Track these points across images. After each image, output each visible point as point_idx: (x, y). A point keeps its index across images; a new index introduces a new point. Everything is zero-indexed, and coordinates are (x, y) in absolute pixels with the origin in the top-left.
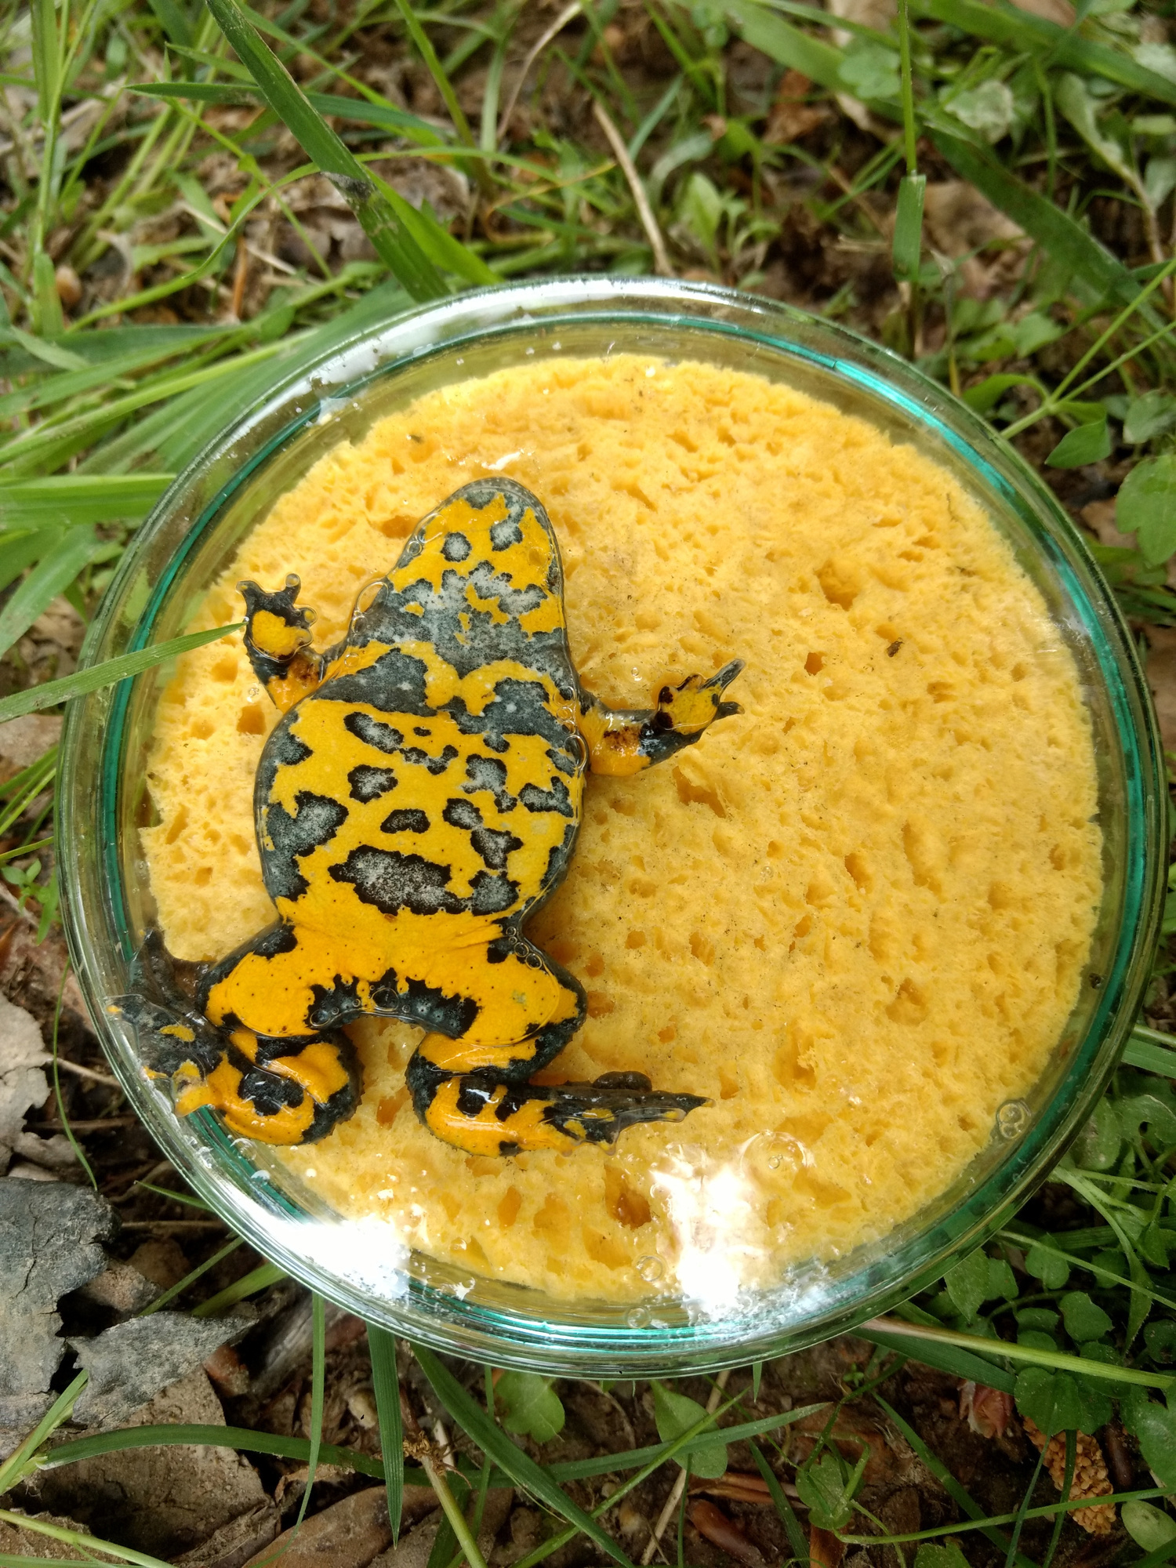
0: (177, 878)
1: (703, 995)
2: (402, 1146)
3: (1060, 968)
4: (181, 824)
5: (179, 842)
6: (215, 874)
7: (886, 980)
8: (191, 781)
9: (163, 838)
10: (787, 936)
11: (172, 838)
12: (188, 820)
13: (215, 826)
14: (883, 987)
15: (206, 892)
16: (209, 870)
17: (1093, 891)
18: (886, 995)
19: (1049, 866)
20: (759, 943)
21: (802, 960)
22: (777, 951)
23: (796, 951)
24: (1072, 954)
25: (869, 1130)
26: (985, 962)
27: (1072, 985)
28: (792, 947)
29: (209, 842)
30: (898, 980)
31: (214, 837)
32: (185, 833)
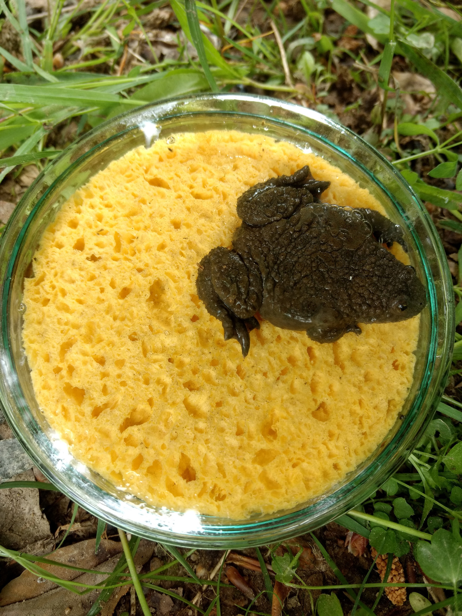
0: (36, 300)
1: (237, 391)
2: (99, 427)
3: (389, 411)
4: (42, 279)
5: (39, 287)
6: (50, 302)
7: (315, 400)
8: (50, 263)
9: (33, 284)
10: (277, 374)
11: (37, 284)
12: (45, 279)
13: (55, 283)
14: (313, 403)
15: (45, 309)
16: (49, 300)
17: (409, 381)
18: (314, 407)
19: (391, 367)
20: (265, 374)
21: (281, 385)
22: (271, 379)
23: (280, 381)
24: (395, 406)
25: (295, 461)
26: (358, 402)
27: (392, 419)
28: (278, 379)
29: (51, 289)
30: (319, 401)
31: (53, 287)
32: (43, 283)
